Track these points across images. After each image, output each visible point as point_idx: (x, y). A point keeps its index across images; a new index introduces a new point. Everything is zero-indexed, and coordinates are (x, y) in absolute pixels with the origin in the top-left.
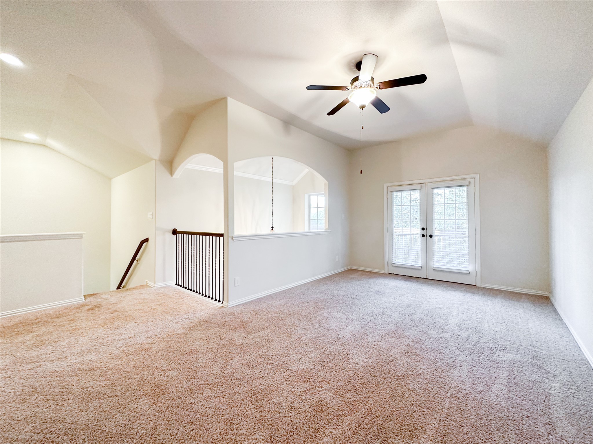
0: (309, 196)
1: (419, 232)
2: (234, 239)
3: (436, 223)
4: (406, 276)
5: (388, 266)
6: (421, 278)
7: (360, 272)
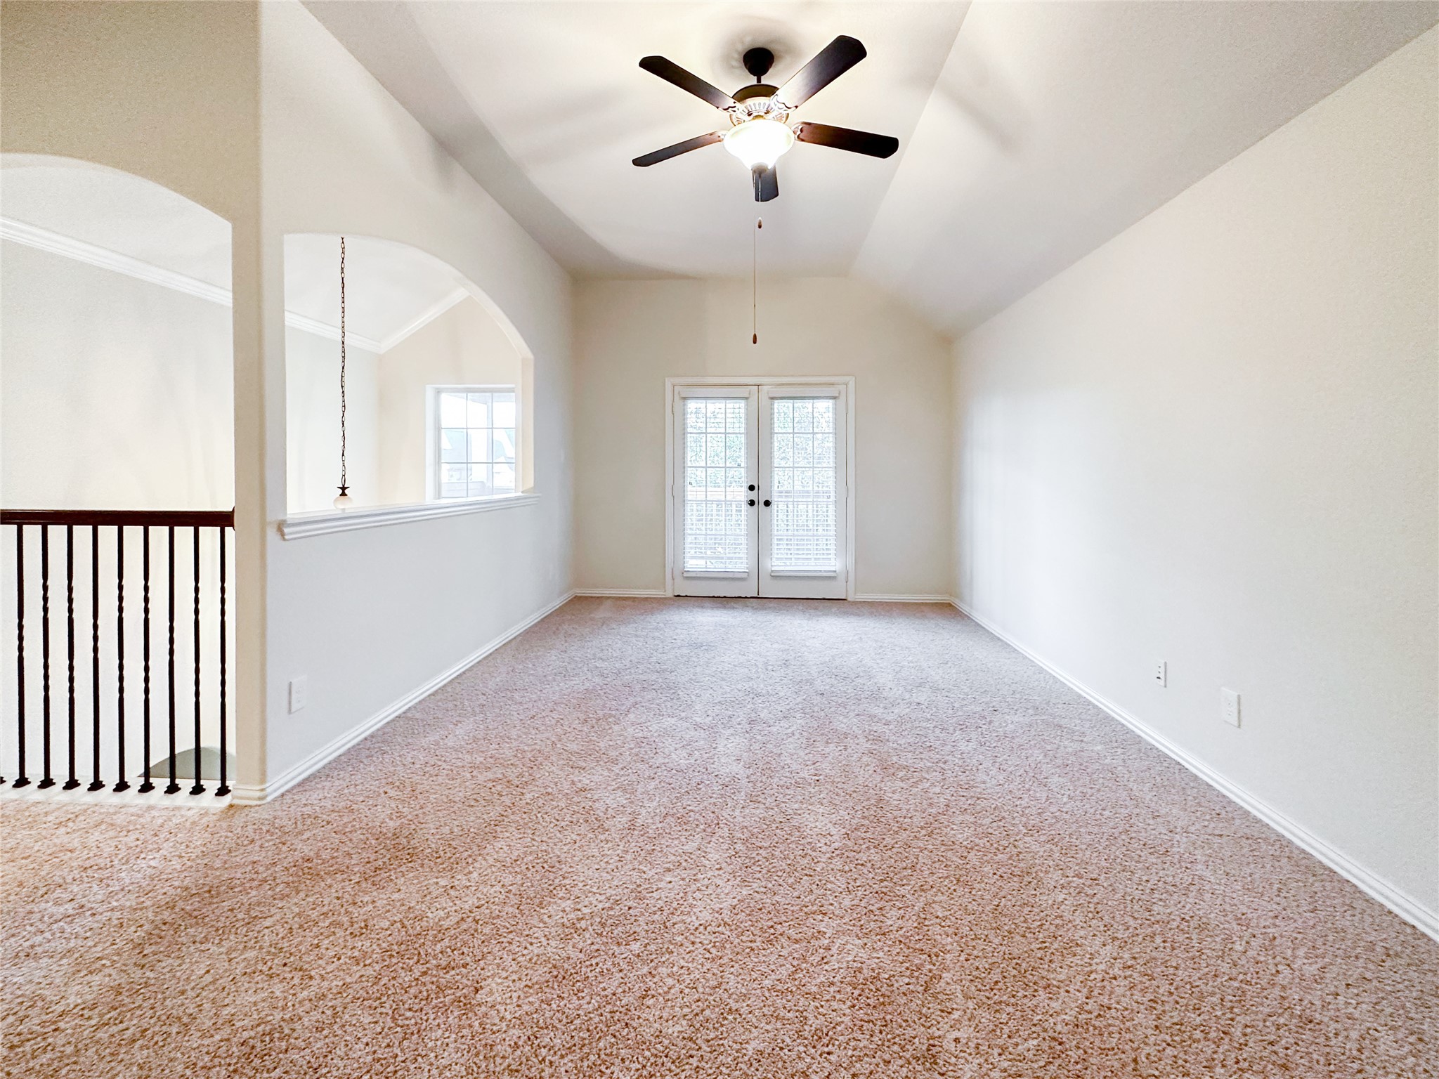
0: (438, 392)
1: (743, 495)
2: (286, 530)
3: (778, 476)
4: (714, 597)
5: (673, 579)
6: (746, 597)
7: (609, 602)
